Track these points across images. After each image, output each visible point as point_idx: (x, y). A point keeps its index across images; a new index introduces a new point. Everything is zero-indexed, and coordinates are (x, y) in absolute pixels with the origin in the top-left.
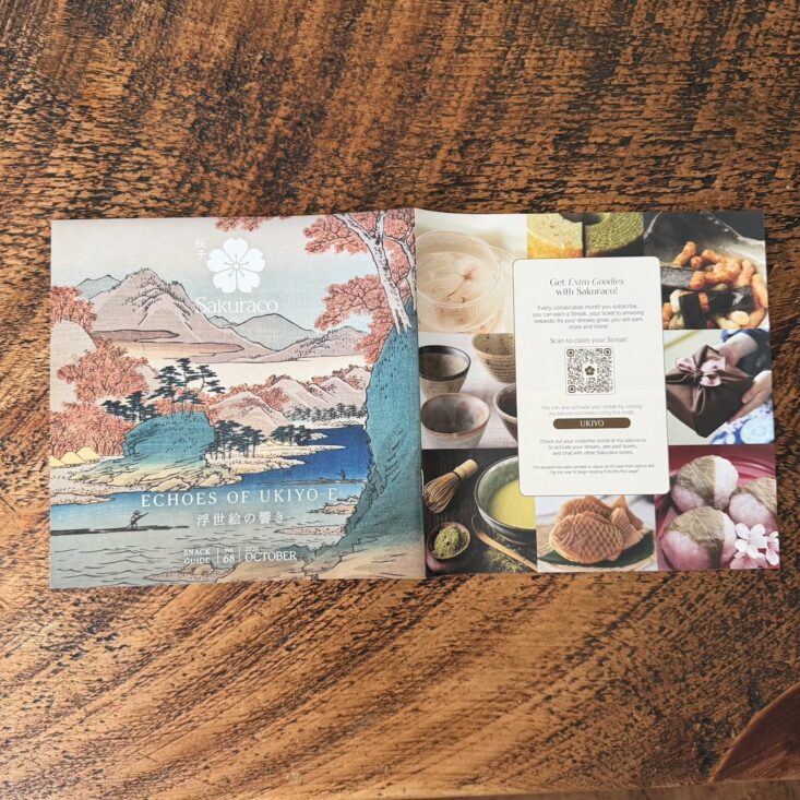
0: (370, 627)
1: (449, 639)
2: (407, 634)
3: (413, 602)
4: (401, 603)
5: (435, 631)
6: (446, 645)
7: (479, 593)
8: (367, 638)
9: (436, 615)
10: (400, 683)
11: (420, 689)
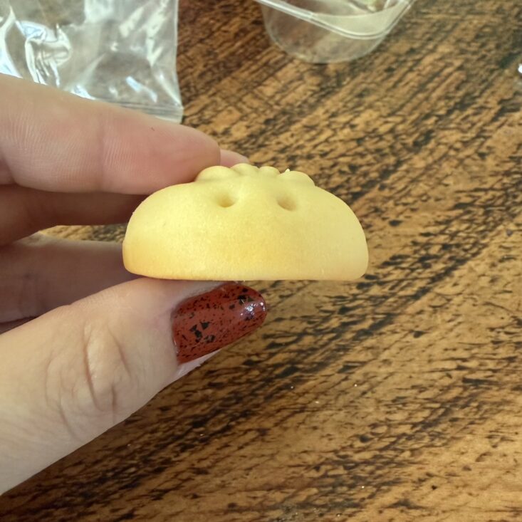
0: (300, 327)
1: (454, 354)
2: (370, 342)
3: (375, 291)
4: (355, 291)
5: (423, 339)
6: (448, 365)
7: (493, 280)
8: (293, 347)
9: (421, 312)
10: (363, 439)
11: (407, 454)
